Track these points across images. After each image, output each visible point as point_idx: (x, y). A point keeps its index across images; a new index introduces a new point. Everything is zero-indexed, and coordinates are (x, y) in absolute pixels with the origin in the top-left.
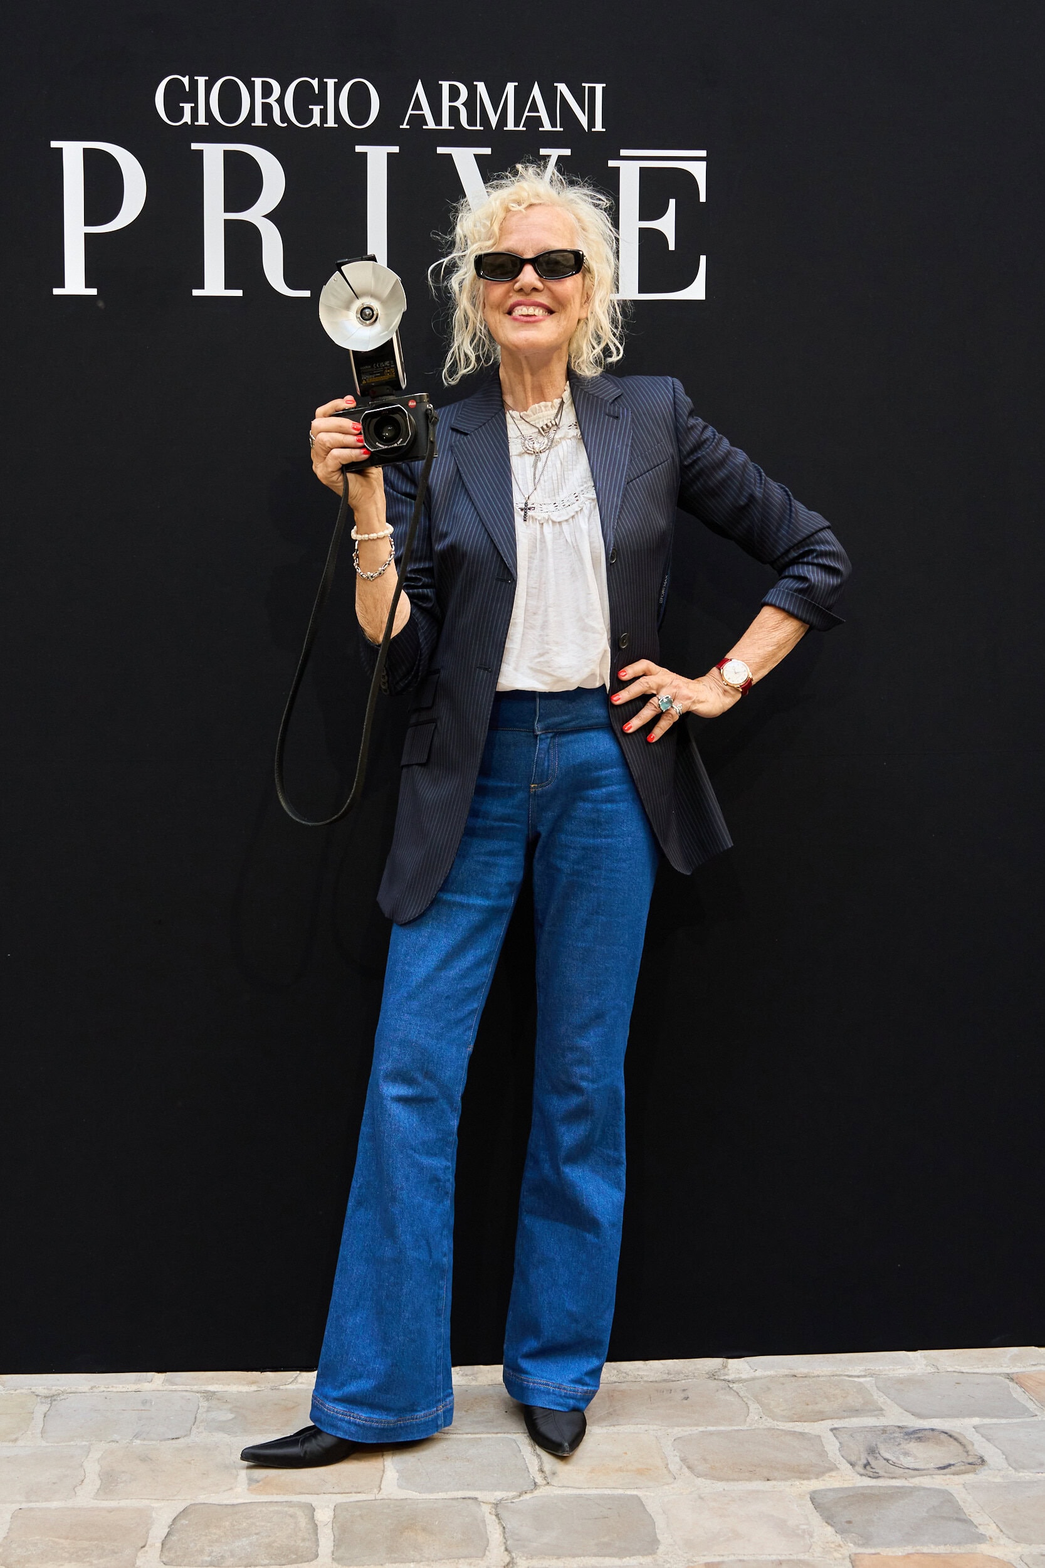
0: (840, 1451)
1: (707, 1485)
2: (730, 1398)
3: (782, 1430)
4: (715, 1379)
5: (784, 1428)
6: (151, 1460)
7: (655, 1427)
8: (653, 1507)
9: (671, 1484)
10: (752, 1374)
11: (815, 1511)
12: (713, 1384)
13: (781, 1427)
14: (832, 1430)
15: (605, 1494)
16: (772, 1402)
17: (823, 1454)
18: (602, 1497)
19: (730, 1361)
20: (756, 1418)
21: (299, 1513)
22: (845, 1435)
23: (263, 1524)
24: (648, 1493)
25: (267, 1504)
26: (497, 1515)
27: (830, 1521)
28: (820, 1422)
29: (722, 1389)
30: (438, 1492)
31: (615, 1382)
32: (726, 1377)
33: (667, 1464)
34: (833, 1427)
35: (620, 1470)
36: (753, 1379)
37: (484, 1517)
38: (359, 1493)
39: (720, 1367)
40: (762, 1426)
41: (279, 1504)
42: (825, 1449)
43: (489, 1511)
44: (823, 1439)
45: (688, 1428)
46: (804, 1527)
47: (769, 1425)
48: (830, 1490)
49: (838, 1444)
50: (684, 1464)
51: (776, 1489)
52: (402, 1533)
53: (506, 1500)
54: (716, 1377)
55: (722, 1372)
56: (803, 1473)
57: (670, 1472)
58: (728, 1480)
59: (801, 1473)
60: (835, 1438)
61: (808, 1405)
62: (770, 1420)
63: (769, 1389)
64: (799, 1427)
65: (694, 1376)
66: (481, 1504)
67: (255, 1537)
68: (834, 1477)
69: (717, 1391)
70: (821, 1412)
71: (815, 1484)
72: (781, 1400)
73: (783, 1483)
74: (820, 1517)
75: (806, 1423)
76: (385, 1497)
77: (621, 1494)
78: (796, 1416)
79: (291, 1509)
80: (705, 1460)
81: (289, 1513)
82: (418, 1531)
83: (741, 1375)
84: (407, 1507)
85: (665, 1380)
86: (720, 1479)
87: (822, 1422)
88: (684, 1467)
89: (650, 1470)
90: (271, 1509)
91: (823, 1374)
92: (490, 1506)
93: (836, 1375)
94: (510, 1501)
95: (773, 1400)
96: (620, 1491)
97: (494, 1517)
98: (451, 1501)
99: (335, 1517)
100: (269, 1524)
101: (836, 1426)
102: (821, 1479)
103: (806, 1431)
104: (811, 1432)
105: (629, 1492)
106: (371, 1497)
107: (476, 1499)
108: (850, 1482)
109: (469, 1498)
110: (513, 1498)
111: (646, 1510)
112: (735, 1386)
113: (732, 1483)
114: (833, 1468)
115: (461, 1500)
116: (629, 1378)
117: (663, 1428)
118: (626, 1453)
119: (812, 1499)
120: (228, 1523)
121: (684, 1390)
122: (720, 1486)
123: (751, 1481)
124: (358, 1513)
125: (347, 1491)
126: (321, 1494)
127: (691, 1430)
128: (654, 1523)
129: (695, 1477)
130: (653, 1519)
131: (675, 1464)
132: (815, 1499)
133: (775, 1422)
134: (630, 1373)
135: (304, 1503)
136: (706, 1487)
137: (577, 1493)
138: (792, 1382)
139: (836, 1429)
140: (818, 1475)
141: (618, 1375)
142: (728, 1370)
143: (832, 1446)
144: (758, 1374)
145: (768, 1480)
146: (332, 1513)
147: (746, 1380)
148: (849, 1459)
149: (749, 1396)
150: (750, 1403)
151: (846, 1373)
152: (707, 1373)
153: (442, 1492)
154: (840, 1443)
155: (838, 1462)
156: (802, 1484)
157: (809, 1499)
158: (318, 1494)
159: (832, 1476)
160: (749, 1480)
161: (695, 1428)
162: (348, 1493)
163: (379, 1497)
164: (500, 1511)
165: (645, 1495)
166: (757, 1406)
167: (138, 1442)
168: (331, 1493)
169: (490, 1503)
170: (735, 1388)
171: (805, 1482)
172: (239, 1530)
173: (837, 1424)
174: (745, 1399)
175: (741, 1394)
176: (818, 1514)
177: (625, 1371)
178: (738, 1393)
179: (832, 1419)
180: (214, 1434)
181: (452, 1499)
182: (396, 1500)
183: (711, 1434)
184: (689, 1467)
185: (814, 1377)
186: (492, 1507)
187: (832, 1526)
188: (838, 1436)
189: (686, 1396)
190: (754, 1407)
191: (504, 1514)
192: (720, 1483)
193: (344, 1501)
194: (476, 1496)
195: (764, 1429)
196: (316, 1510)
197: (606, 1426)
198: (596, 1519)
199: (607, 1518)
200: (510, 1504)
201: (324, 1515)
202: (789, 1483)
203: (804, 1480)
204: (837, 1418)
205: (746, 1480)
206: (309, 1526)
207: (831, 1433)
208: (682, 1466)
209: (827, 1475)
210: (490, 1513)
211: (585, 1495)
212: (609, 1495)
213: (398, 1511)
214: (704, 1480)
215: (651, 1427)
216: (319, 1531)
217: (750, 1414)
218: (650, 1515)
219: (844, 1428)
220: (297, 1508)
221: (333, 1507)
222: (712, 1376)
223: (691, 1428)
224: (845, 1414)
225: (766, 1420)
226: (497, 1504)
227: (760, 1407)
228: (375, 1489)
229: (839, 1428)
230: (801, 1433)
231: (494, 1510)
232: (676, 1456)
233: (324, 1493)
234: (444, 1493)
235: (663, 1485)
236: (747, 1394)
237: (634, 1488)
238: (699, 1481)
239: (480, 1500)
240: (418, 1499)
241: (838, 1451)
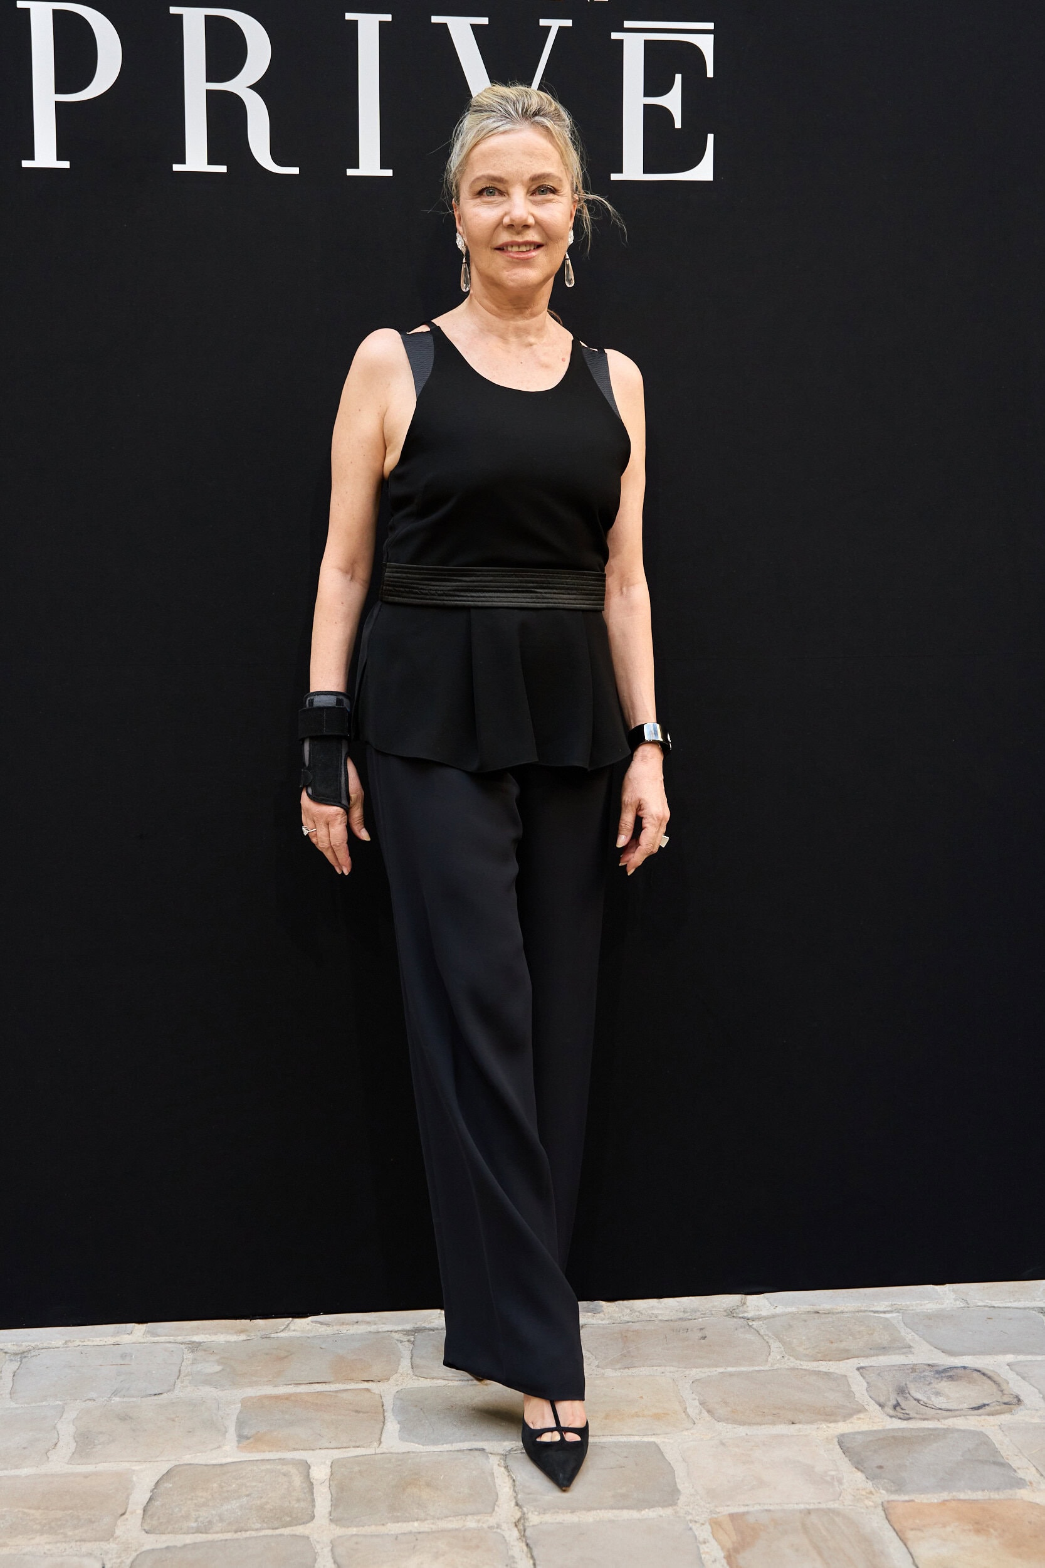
0: (867, 1391)
1: (728, 1430)
2: (750, 1337)
3: (806, 1370)
4: (734, 1317)
5: (808, 1368)
6: (132, 1418)
7: (672, 1369)
8: (672, 1455)
9: (690, 1429)
10: (773, 1311)
11: (844, 1456)
12: (731, 1322)
13: (804, 1367)
14: (858, 1369)
15: (621, 1442)
16: (794, 1340)
17: (850, 1395)
18: (618, 1445)
19: (749, 1297)
20: (778, 1357)
21: (293, 1470)
22: (872, 1375)
23: (254, 1484)
24: (666, 1440)
25: (259, 1462)
26: (506, 1467)
27: (859, 1466)
28: (846, 1361)
29: (741, 1327)
30: (443, 1444)
31: (628, 1322)
32: (746, 1315)
33: (686, 1408)
34: (859, 1366)
35: (637, 1415)
36: (774, 1316)
37: (492, 1469)
38: (358, 1447)
39: (739, 1304)
40: (784, 1366)
41: (271, 1461)
42: (852, 1389)
43: (498, 1463)
44: (849, 1380)
45: (706, 1370)
46: (833, 1473)
47: (792, 1365)
48: (859, 1433)
49: (866, 1384)
50: (704, 1408)
51: (801, 1433)
52: (404, 1490)
53: (515, 1450)
54: (735, 1315)
55: (741, 1308)
56: (829, 1415)
57: (688, 1416)
58: (750, 1424)
59: (827, 1415)
60: (861, 1378)
61: (832, 1342)
62: (792, 1359)
63: (791, 1326)
64: (824, 1366)
65: (712, 1314)
66: (490, 1455)
67: (245, 1499)
68: (863, 1419)
69: (736, 1329)
70: (847, 1351)
71: (842, 1428)
72: (804, 1338)
73: (808, 1426)
74: (848, 1461)
75: (831, 1362)
76: (386, 1451)
77: (637, 1442)
78: (820, 1355)
79: (284, 1467)
80: (726, 1403)
81: (282, 1471)
82: (422, 1487)
83: (761, 1312)
84: (410, 1461)
85: (681, 1319)
86: (743, 1423)
87: (848, 1361)
88: (704, 1411)
89: (668, 1414)
90: (263, 1468)
91: (846, 1310)
92: (498, 1457)
93: (861, 1311)
95: (795, 1338)
96: (637, 1438)
97: (503, 1469)
98: (456, 1453)
99: (332, 1474)
100: (261, 1484)
101: (862, 1365)
102: (848, 1421)
103: (831, 1371)
104: (837, 1371)
105: (646, 1439)
106: (370, 1451)
107: (483, 1450)
108: (880, 1424)
109: (476, 1450)
111: (665, 1458)
112: (754, 1324)
113: (755, 1427)
114: (861, 1410)
115: (468, 1452)
116: (642, 1318)
117: (680, 1369)
118: (642, 1397)
119: (841, 1444)
120: (215, 1485)
121: (701, 1329)
122: (742, 1430)
123: (775, 1425)
124: (357, 1469)
125: (345, 1445)
126: (317, 1449)
127: (710, 1371)
128: (674, 1472)
129: (715, 1421)
130: (672, 1467)
131: (694, 1407)
132: (842, 1441)
133: (798, 1362)
134: (643, 1312)
135: (298, 1460)
136: (727, 1432)
138: (814, 1319)
139: (862, 1368)
140: (845, 1418)
141: (631, 1314)
142: (748, 1307)
143: (859, 1386)
144: (780, 1310)
145: (793, 1423)
146: (328, 1470)
147: (766, 1318)
148: (877, 1399)
149: (770, 1334)
150: (771, 1341)
151: (871, 1309)
152: (725, 1311)
153: (446, 1444)
154: (867, 1383)
155: (866, 1404)
156: (829, 1427)
157: (836, 1443)
158: (313, 1450)
159: (860, 1418)
160: (773, 1423)
161: (715, 1369)
162: (345, 1448)
163: (379, 1451)
164: (510, 1463)
165: (663, 1442)
166: (779, 1344)
167: (118, 1399)
168: (327, 1448)
169: (498, 1454)
170: (754, 1326)
171: (832, 1425)
172: (228, 1491)
173: (864, 1362)
174: (766, 1338)
175: (762, 1332)
176: (846, 1459)
177: (638, 1309)
178: (758, 1332)
179: (858, 1357)
180: (200, 1388)
181: (458, 1451)
182: (398, 1453)
183: (731, 1375)
184: (709, 1411)
185: (837, 1313)
186: (501, 1459)
187: (861, 1471)
188: (865, 1375)
189: (704, 1336)
190: (775, 1346)
191: (514, 1465)
192: (742, 1428)
193: (342, 1457)
194: (484, 1447)
195: (787, 1369)
196: (312, 1468)
197: (620, 1369)
198: (612, 1468)
199: (625, 1467)
201: (320, 1473)
202: (815, 1426)
203: (830, 1423)
204: (864, 1357)
205: (770, 1424)
206: (304, 1485)
207: (857, 1373)
208: (701, 1410)
209: (855, 1417)
210: (498, 1464)
211: (600, 1443)
212: (625, 1442)
213: (400, 1465)
214: (725, 1425)
215: (667, 1368)
216: (315, 1490)
217: (771, 1354)
218: (669, 1463)
219: (871, 1366)
220: (291, 1466)
221: (330, 1463)
222: (731, 1313)
223: (708, 1370)
224: (872, 1352)
225: (789, 1359)
226: (506, 1455)
227: (781, 1346)
228: (375, 1443)
229: (866, 1367)
230: (826, 1372)
231: (503, 1462)
232: (694, 1399)
233: (320, 1449)
234: (449, 1445)
235: (682, 1431)
236: (767, 1333)
237: (651, 1435)
238: (720, 1426)
239: (487, 1450)
240: (421, 1452)
241: (865, 1391)
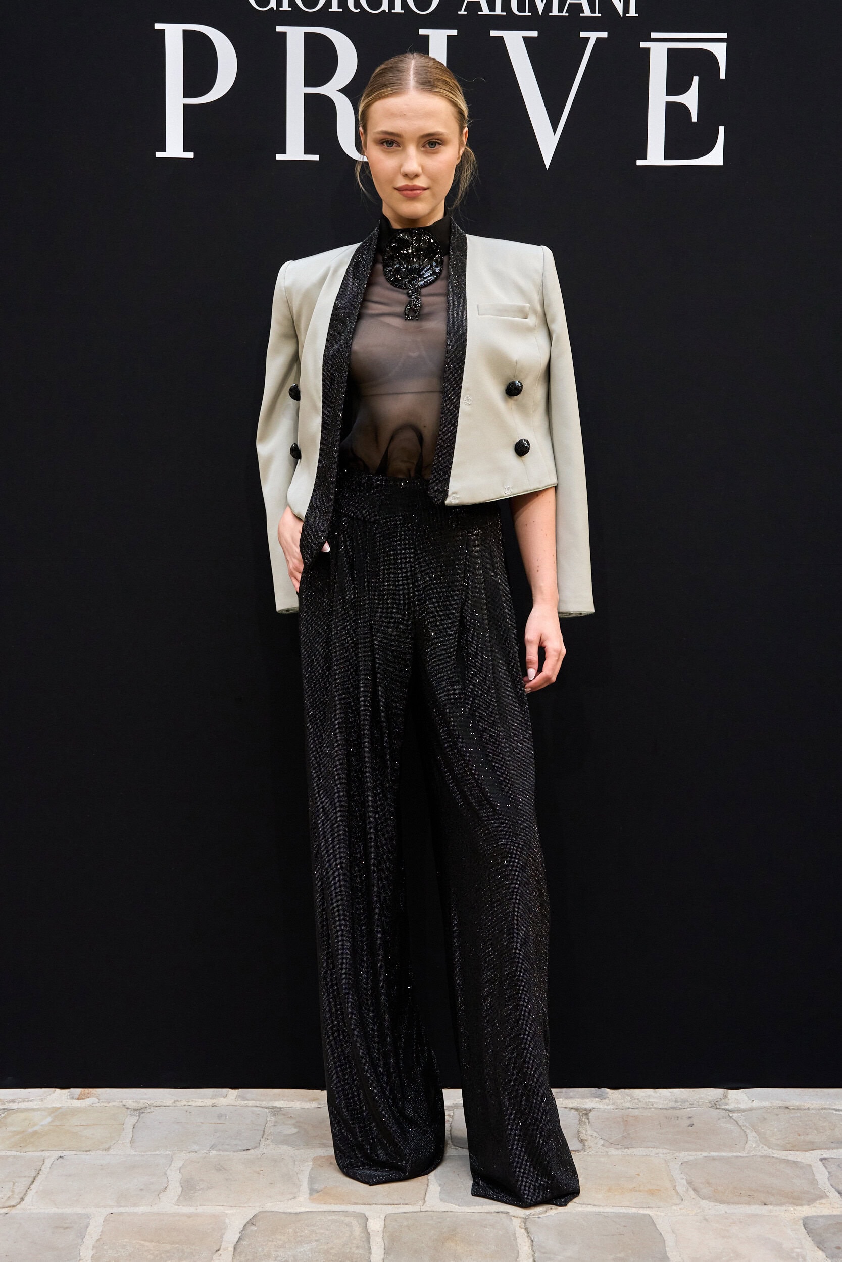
0: (829, 1180)
1: (710, 1207)
2: (731, 1126)
3: (777, 1158)
4: (717, 1108)
5: (778, 1156)
6: (225, 1169)
7: (665, 1151)
8: (663, 1225)
9: (678, 1205)
10: (750, 1105)
11: (808, 1236)
12: (715, 1113)
13: (776, 1156)
14: (821, 1160)
15: (621, 1213)
16: (768, 1131)
17: (813, 1182)
18: (618, 1215)
19: (731, 1092)
20: (754, 1145)
21: (354, 1222)
22: (833, 1165)
23: (322, 1231)
24: (658, 1213)
25: (326, 1213)
26: (526, 1229)
27: (821, 1246)
28: (811, 1152)
29: (723, 1117)
30: (475, 1206)
31: (629, 1108)
32: (727, 1107)
33: (675, 1186)
34: (822, 1157)
35: (634, 1190)
36: (751, 1109)
37: (515, 1230)
38: (406, 1204)
39: (722, 1097)
40: (759, 1154)
41: (336, 1213)
42: (816, 1178)
44: (814, 1169)
45: (693, 1153)
46: (798, 1250)
47: (765, 1153)
48: (821, 1216)
49: (827, 1173)
50: (690, 1187)
51: (772, 1214)
52: (443, 1244)
53: (534, 1215)
54: (718, 1106)
55: (723, 1101)
56: (796, 1199)
57: (677, 1193)
58: (729, 1203)
59: (794, 1199)
60: (824, 1168)
61: (799, 1135)
62: (765, 1148)
63: (765, 1119)
64: (792, 1156)
65: (699, 1105)
66: (512, 1218)
67: (314, 1244)
68: (825, 1204)
69: (719, 1119)
70: (812, 1143)
71: (806, 1211)
72: (776, 1130)
73: (778, 1208)
74: (812, 1241)
75: (798, 1152)
76: (429, 1209)
77: (634, 1213)
78: (789, 1146)
79: (346, 1218)
80: (709, 1183)
81: (345, 1222)
82: (458, 1242)
83: (739, 1105)
84: (448, 1219)
85: (673, 1108)
86: (722, 1202)
87: (813, 1152)
88: (690, 1189)
89: (660, 1190)
90: (330, 1218)
91: (812, 1107)
92: (520, 1220)
93: (825, 1109)
94: (537, 1216)
95: (768, 1129)
96: (634, 1210)
97: (523, 1231)
98: (486, 1214)
99: (385, 1227)
100: (327, 1232)
101: (825, 1156)
102: (812, 1206)
103: (799, 1160)
104: (803, 1161)
105: (642, 1211)
106: (417, 1209)
107: (508, 1213)
108: (839, 1209)
109: (502, 1212)
110: (540, 1214)
111: (657, 1229)
112: (735, 1115)
113: (733, 1206)
114: (822, 1196)
115: (495, 1214)
116: (641, 1105)
117: (671, 1152)
118: (639, 1175)
119: (805, 1225)
120: (291, 1230)
121: (690, 1117)
122: (722, 1208)
123: (750, 1205)
124: (406, 1224)
125: (396, 1202)
126: (373, 1204)
127: (696, 1155)
128: (665, 1241)
129: (700, 1199)
130: (663, 1238)
131: (682, 1186)
132: (806, 1223)
133: (770, 1150)
134: (642, 1100)
135: (358, 1213)
136: (709, 1209)
137: (597, 1211)
138: (785, 1113)
139: (825, 1159)
140: (810, 1202)
141: (631, 1101)
142: (729, 1100)
143: (822, 1175)
144: (756, 1104)
145: (765, 1205)
146: (383, 1224)
147: (744, 1110)
148: (837, 1188)
149: (747, 1125)
150: (748, 1131)
151: (834, 1107)
152: (710, 1103)
153: (478, 1206)
154: (829, 1172)
155: (828, 1190)
156: (795, 1210)
157: (802, 1224)
158: (370, 1205)
159: (822, 1203)
160: (749, 1204)
161: (700, 1153)
162: (396, 1205)
163: (423, 1209)
164: (529, 1225)
165: (656, 1215)
166: (754, 1134)
167: (214, 1152)
168: (382, 1204)
169: (520, 1217)
170: (734, 1117)
171: (798, 1208)
172: (301, 1236)
173: (826, 1154)
174: (743, 1128)
175: (740, 1123)
176: (810, 1239)
177: (637, 1098)
178: (737, 1122)
179: (821, 1149)
180: (280, 1146)
181: (487, 1212)
182: (439, 1212)
183: (714, 1159)
184: (694, 1190)
185: (805, 1109)
186: (522, 1221)
187: (822, 1251)
188: (827, 1165)
189: (692, 1123)
190: (751, 1135)
191: (532, 1229)
192: (722, 1206)
193: (394, 1212)
194: (508, 1211)
195: (761, 1157)
196: (369, 1220)
197: (621, 1149)
198: (613, 1235)
199: (623, 1235)
200: (537, 1219)
201: (376, 1225)
202: (783, 1208)
203: (797, 1206)
204: (826, 1149)
205: (746, 1204)
206: (362, 1235)
207: (820, 1163)
208: (688, 1188)
209: (818, 1202)
210: (520, 1226)
211: (603, 1212)
212: (624, 1213)
213: (440, 1222)
214: (708, 1202)
215: (661, 1151)
216: (371, 1239)
217: (748, 1142)
218: (661, 1234)
219: (832, 1158)
220: (352, 1218)
221: (383, 1217)
222: (715, 1105)
223: (695, 1153)
224: (833, 1145)
225: (762, 1148)
226: (526, 1218)
227: (757, 1136)
228: (421, 1202)
229: (829, 1158)
230: (794, 1161)
231: (523, 1224)
232: (683, 1179)
233: (376, 1204)
234: (480, 1207)
235: (672, 1206)
236: (745, 1123)
237: (646, 1208)
238: (704, 1203)
239: (511, 1214)
240: (457, 1212)
241: (827, 1180)
